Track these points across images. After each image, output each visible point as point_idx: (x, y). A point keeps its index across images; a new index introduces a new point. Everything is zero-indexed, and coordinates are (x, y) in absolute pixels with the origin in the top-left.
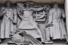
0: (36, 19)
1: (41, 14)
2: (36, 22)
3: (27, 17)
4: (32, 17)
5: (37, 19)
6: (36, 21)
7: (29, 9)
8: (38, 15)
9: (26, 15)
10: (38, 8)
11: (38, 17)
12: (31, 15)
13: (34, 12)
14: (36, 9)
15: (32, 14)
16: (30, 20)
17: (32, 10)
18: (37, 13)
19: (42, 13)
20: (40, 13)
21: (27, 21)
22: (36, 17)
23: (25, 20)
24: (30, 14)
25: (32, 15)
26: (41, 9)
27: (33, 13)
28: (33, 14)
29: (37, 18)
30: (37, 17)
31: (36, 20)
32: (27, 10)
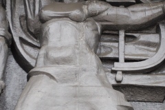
0: (114, 72)
1: (149, 44)
2: (115, 87)
3: (65, 61)
4: (92, 60)
5: (125, 72)
6: (118, 87)
7: (76, 13)
8: (132, 50)
9: (61, 49)
10: (131, 9)
11: (127, 61)
12: (88, 44)
13: (109, 31)
14: (121, 11)
15: (93, 42)
16: (84, 75)
17: (93, 16)
18: (122, 34)
19: (152, 38)
20: (143, 37)
21: (64, 80)
22: (117, 60)
23: (51, 77)
24: (82, 43)
25: (96, 48)
26: (149, 13)
27: (103, 33)
28: (99, 39)
29: (121, 66)
30: (122, 59)
31: (119, 76)
32: (67, 16)
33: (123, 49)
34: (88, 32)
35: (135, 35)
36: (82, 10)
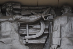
0: (25, 39)
1: (37, 29)
2: (26, 45)
5: (29, 39)
7: (11, 19)
8: (31, 31)
11: (29, 35)
12: (15, 30)
16: (14, 41)
19: (38, 27)
20: (35, 27)
22: (26, 35)
23: (3, 42)
24: (13, 30)
25: (18, 31)
26: (36, 18)
27: (21, 26)
28: (19, 28)
31: (27, 41)
32: (7, 21)
33: (28, 31)
34: (15, 26)
35: (32, 26)
36: (13, 18)
